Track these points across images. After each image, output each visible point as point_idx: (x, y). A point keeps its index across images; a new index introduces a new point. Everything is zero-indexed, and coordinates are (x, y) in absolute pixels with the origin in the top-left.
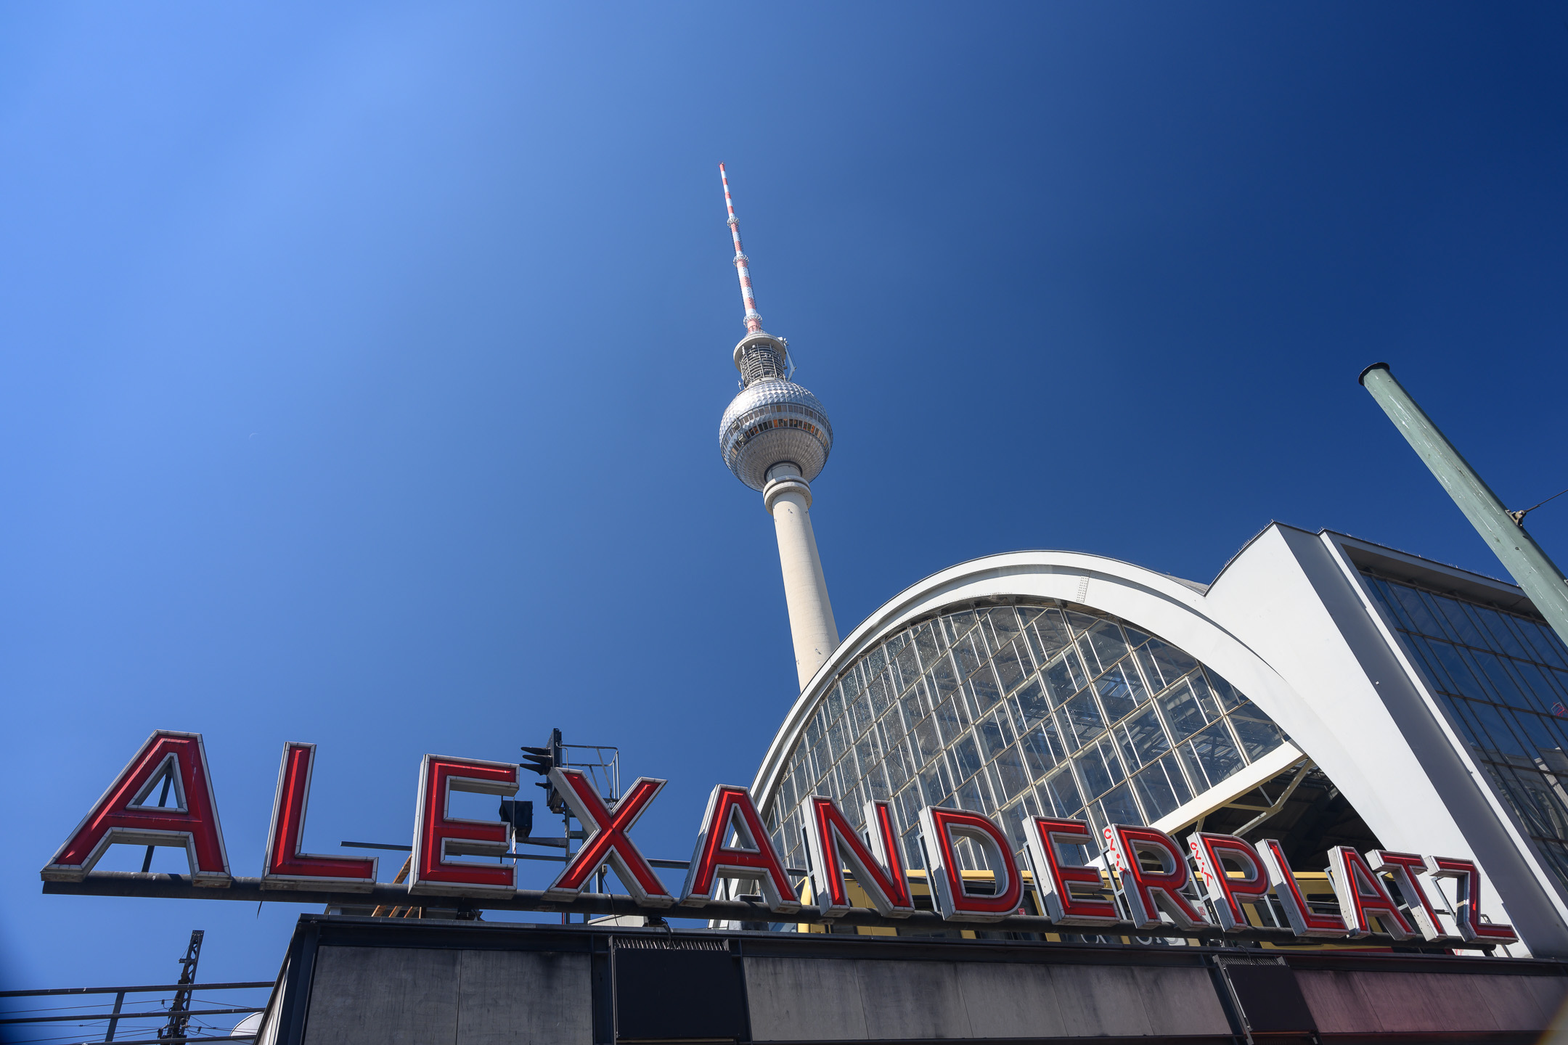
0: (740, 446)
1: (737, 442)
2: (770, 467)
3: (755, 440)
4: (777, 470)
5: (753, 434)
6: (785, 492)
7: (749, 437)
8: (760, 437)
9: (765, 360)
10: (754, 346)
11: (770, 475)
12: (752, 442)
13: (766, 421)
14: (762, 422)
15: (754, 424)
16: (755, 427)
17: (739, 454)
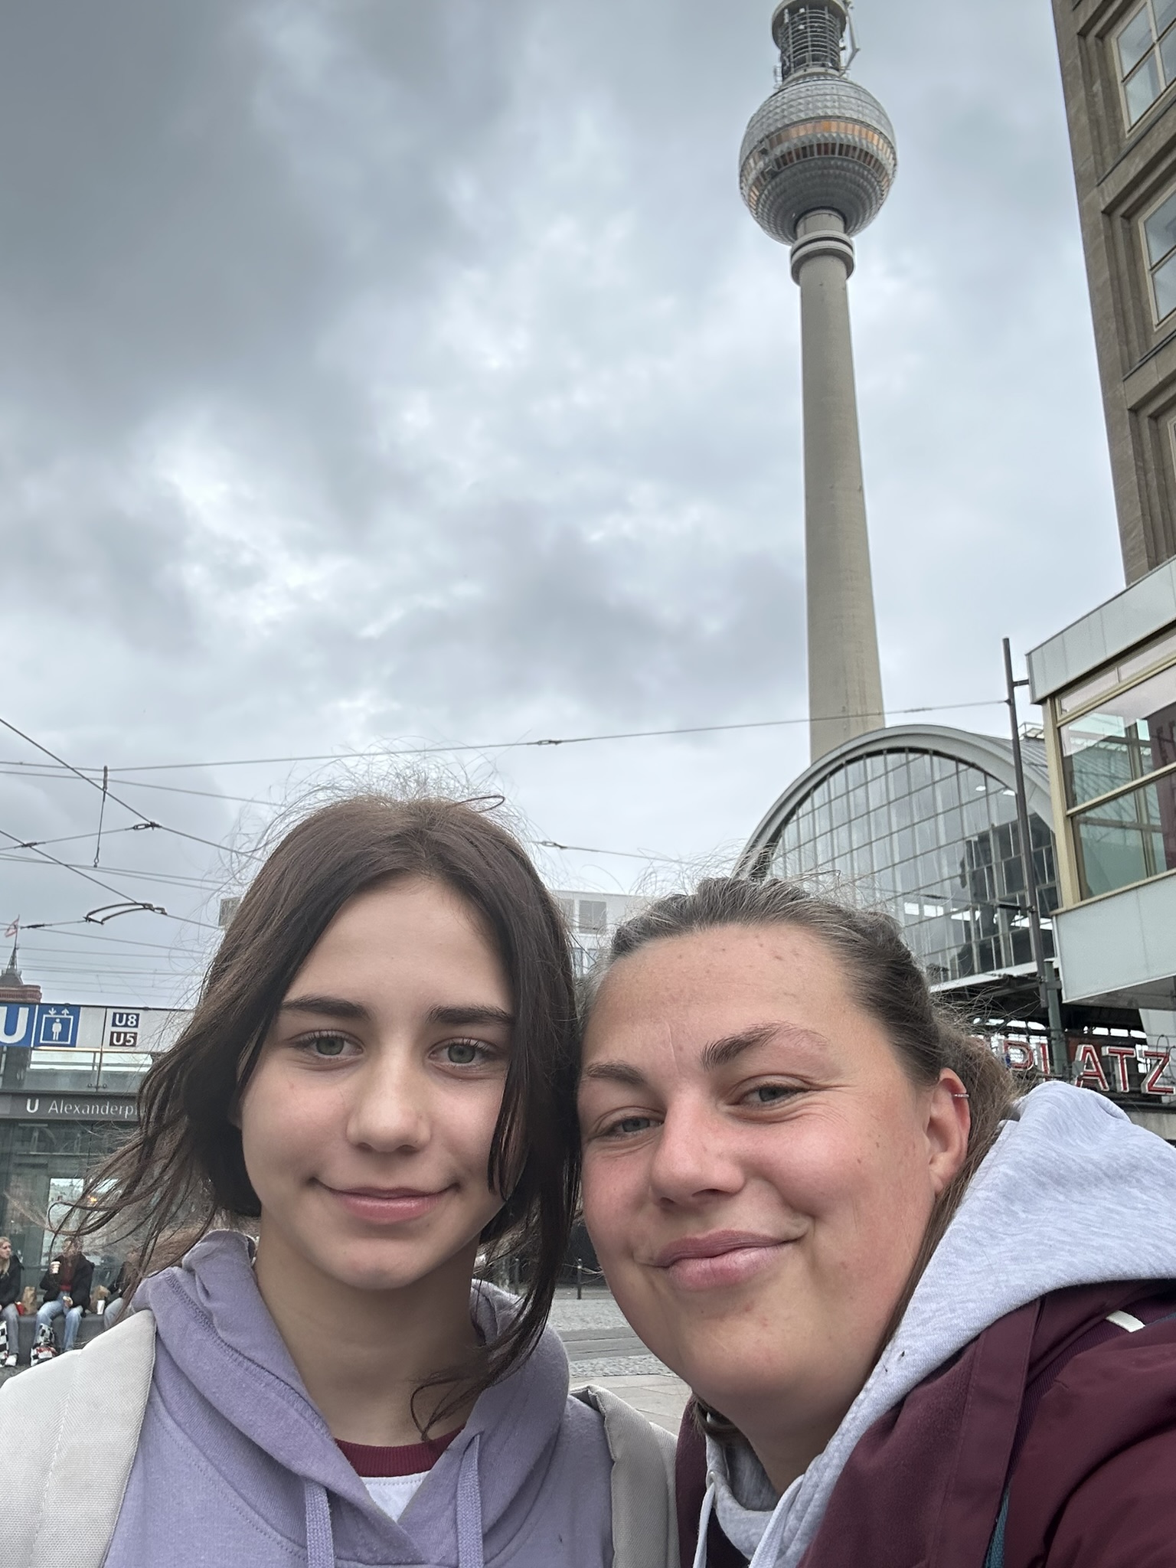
1: (762, 173)
2: (803, 215)
3: (788, 172)
4: (813, 218)
5: (785, 164)
6: (820, 255)
7: (779, 168)
8: (795, 171)
9: (817, 36)
10: (802, 10)
11: (800, 230)
12: (783, 177)
13: (807, 144)
14: (800, 145)
15: (788, 148)
16: (790, 153)
17: (763, 190)
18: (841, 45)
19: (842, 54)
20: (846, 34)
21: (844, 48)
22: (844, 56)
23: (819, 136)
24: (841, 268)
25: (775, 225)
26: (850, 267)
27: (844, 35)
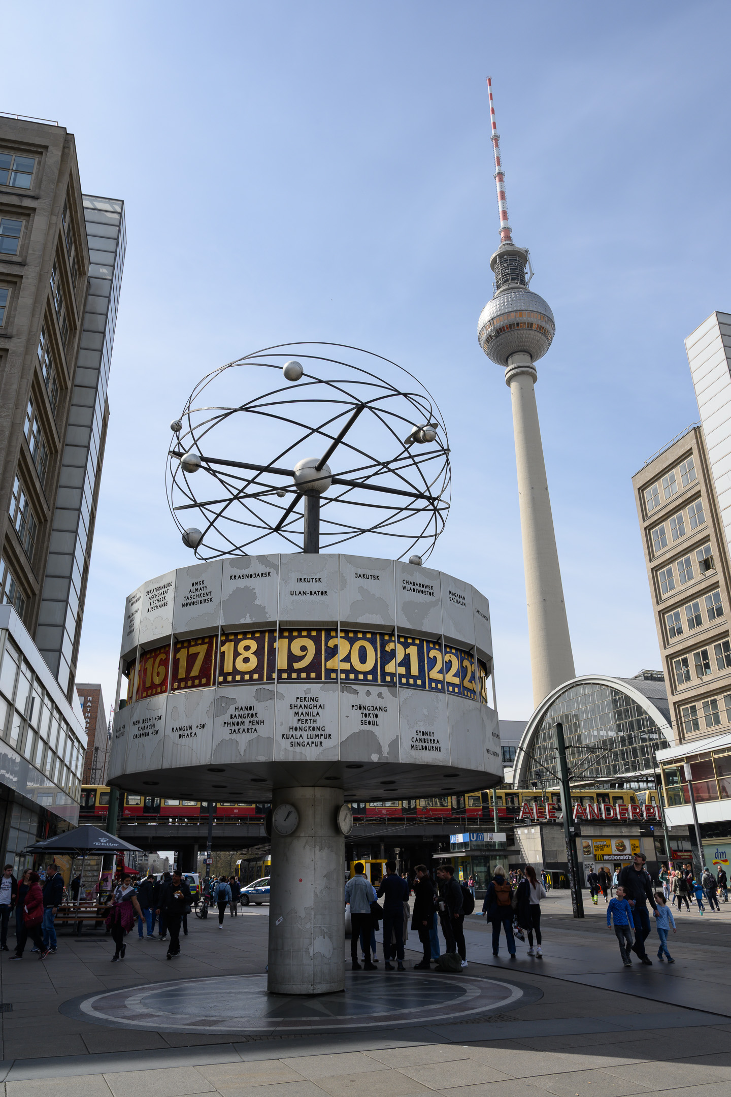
0: (492, 339)
1: (490, 336)
2: (511, 354)
3: (503, 336)
4: (516, 357)
5: (501, 331)
6: (520, 374)
7: (498, 333)
8: (506, 335)
9: (512, 269)
10: (505, 257)
11: (510, 361)
12: (500, 337)
13: (512, 323)
14: (508, 324)
15: (503, 325)
16: (503, 327)
17: (491, 343)
18: (525, 271)
19: (526, 275)
20: (527, 265)
21: (527, 273)
22: (527, 277)
23: (517, 319)
24: (531, 379)
25: (497, 359)
26: (535, 379)
27: (526, 266)
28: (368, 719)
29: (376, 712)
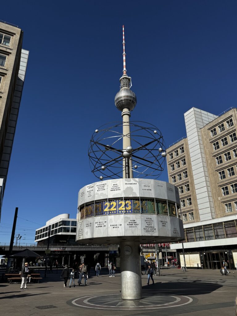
10: (124, 79)
28: (163, 225)
29: (165, 223)
